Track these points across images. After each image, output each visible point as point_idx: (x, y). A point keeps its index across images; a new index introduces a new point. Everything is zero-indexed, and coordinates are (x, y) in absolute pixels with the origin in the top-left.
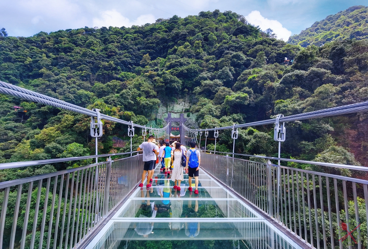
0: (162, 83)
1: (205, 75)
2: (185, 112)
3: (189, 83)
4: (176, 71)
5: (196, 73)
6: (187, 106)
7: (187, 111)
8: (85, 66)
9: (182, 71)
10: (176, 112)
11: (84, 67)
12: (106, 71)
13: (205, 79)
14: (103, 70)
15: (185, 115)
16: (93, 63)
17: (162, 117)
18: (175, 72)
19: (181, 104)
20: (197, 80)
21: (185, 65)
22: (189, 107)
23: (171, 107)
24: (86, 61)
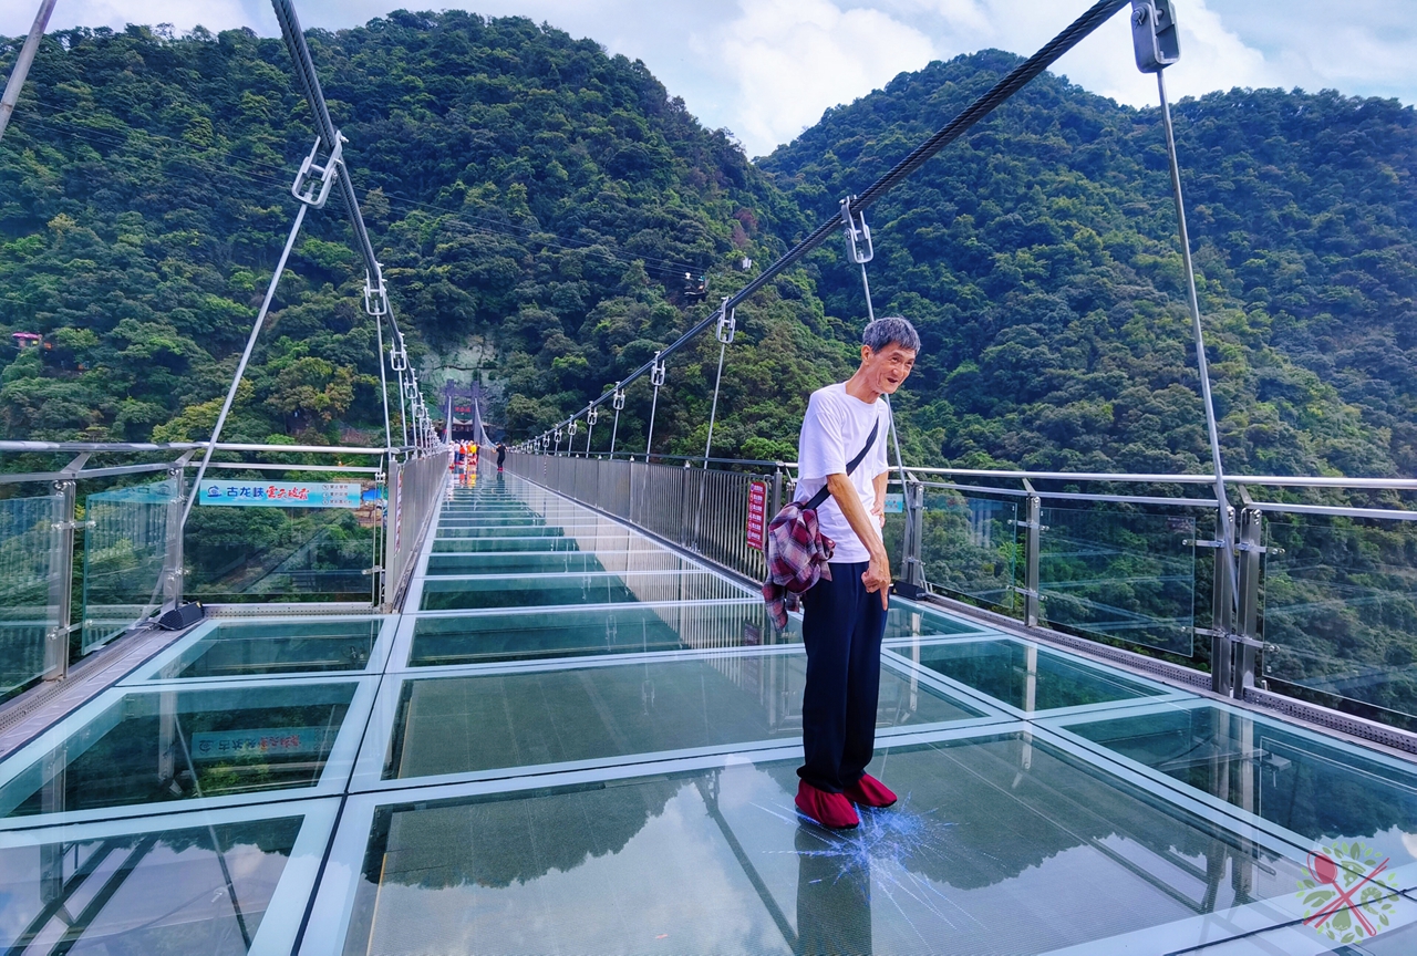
0: (431, 303)
1: (529, 291)
2: (484, 368)
3: (493, 302)
4: (464, 270)
5: (509, 283)
6: (489, 354)
7: (489, 366)
8: (189, 211)
9: (477, 274)
10: (464, 367)
11: (188, 215)
12: (260, 230)
13: (528, 301)
14: (249, 229)
15: (485, 375)
16: (211, 202)
17: (431, 378)
18: (460, 274)
19: (475, 348)
20: (512, 300)
21: (483, 254)
22: (494, 357)
23: (452, 356)
24: (189, 195)
